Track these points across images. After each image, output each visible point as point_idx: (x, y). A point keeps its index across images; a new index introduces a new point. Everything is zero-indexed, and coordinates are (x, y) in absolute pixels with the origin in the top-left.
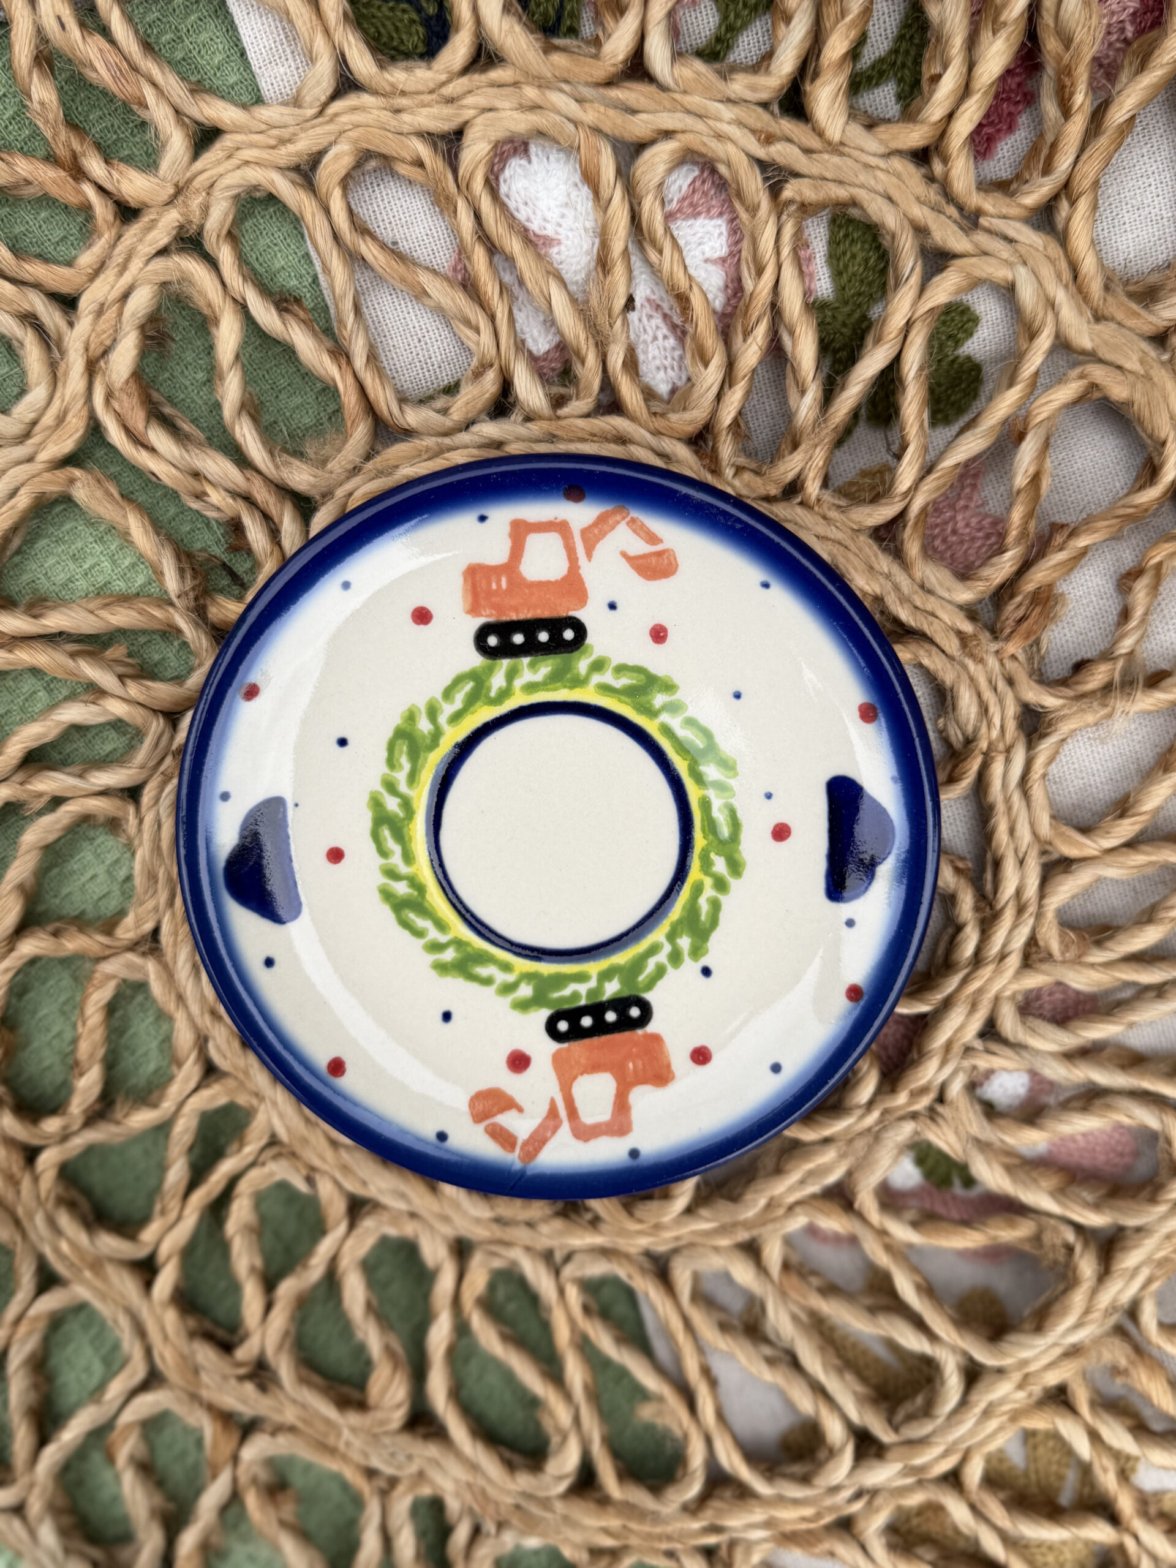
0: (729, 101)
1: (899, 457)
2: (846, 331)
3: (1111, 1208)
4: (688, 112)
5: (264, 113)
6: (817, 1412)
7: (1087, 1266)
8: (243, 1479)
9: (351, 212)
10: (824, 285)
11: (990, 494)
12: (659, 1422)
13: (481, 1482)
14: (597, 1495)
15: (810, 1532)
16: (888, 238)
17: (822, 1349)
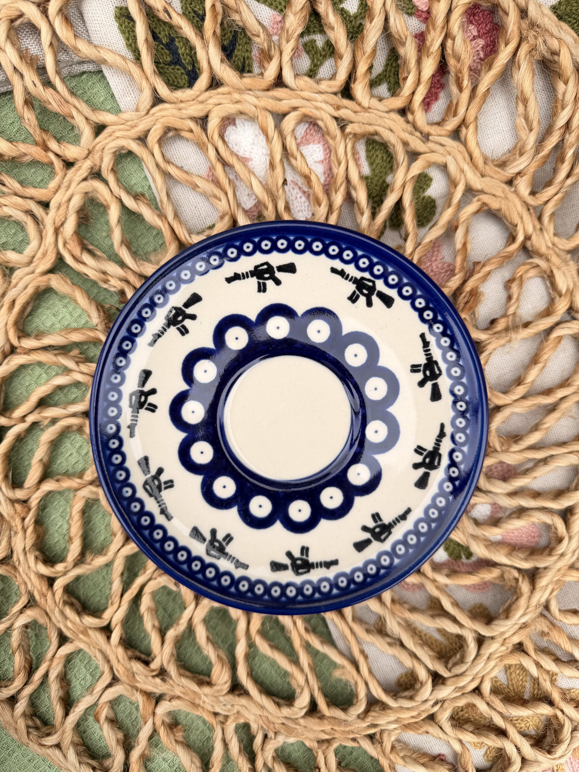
0: (320, 92)
1: (405, 240)
2: (378, 188)
3: (532, 560)
4: (304, 99)
5: (124, 116)
6: (414, 666)
7: (525, 587)
8: (158, 723)
9: (163, 155)
10: (366, 170)
11: (445, 253)
12: (343, 677)
13: (266, 714)
14: (318, 715)
15: (416, 723)
16: (392, 147)
17: (412, 636)
